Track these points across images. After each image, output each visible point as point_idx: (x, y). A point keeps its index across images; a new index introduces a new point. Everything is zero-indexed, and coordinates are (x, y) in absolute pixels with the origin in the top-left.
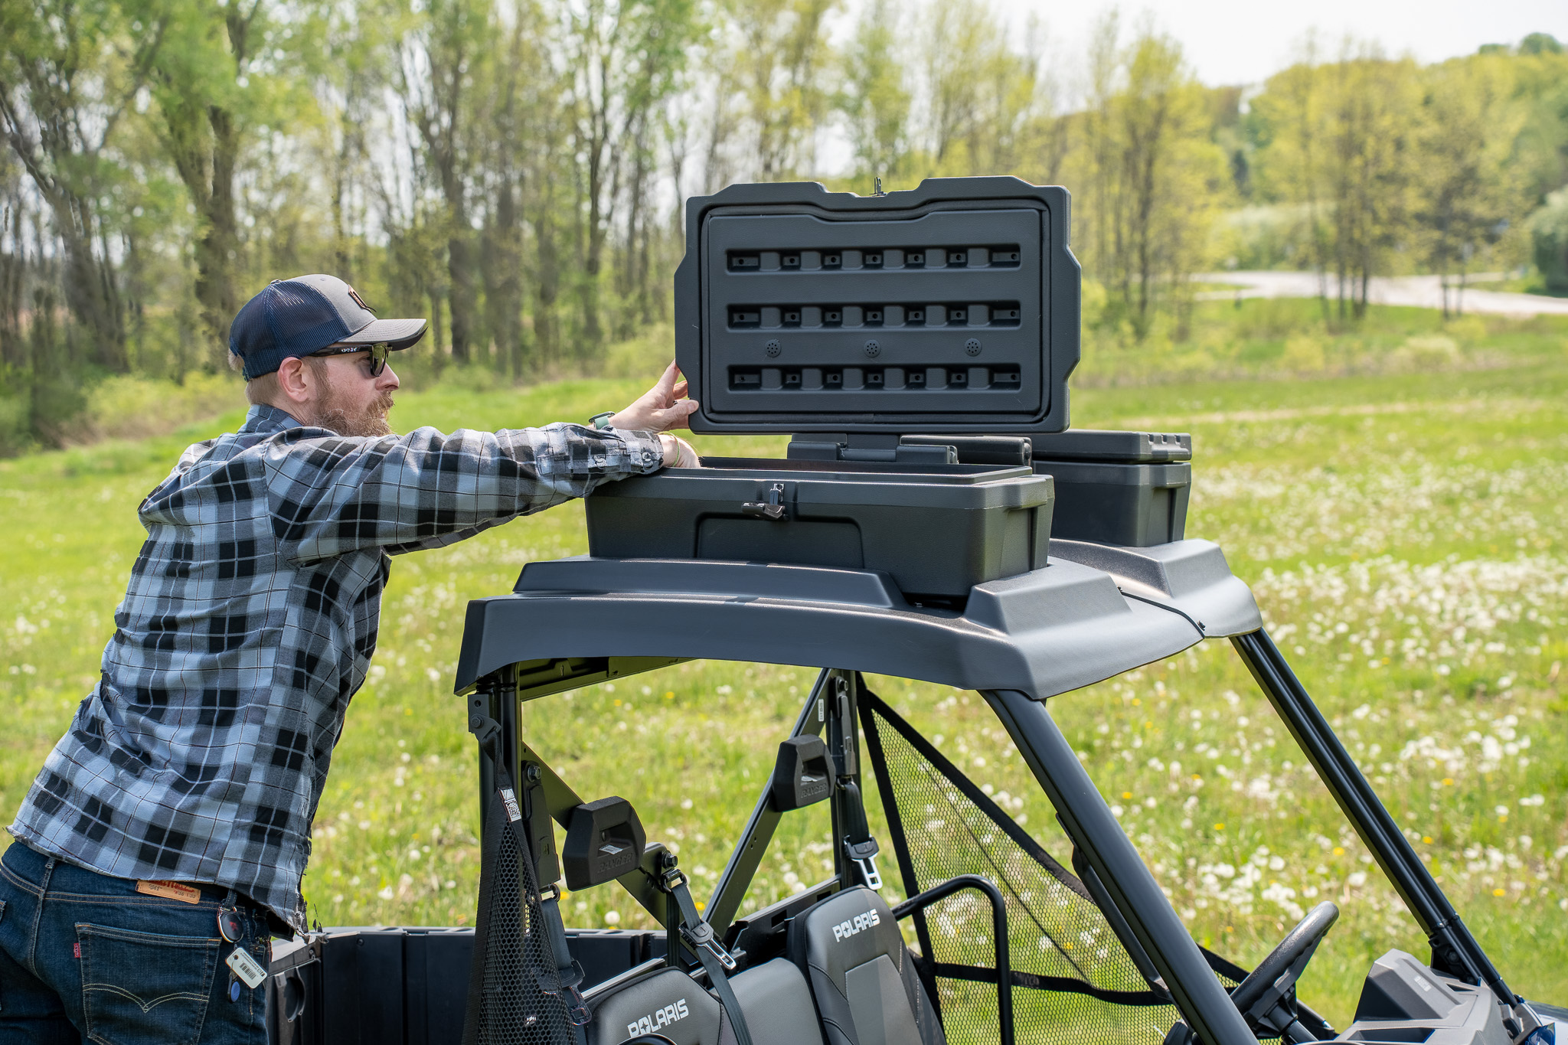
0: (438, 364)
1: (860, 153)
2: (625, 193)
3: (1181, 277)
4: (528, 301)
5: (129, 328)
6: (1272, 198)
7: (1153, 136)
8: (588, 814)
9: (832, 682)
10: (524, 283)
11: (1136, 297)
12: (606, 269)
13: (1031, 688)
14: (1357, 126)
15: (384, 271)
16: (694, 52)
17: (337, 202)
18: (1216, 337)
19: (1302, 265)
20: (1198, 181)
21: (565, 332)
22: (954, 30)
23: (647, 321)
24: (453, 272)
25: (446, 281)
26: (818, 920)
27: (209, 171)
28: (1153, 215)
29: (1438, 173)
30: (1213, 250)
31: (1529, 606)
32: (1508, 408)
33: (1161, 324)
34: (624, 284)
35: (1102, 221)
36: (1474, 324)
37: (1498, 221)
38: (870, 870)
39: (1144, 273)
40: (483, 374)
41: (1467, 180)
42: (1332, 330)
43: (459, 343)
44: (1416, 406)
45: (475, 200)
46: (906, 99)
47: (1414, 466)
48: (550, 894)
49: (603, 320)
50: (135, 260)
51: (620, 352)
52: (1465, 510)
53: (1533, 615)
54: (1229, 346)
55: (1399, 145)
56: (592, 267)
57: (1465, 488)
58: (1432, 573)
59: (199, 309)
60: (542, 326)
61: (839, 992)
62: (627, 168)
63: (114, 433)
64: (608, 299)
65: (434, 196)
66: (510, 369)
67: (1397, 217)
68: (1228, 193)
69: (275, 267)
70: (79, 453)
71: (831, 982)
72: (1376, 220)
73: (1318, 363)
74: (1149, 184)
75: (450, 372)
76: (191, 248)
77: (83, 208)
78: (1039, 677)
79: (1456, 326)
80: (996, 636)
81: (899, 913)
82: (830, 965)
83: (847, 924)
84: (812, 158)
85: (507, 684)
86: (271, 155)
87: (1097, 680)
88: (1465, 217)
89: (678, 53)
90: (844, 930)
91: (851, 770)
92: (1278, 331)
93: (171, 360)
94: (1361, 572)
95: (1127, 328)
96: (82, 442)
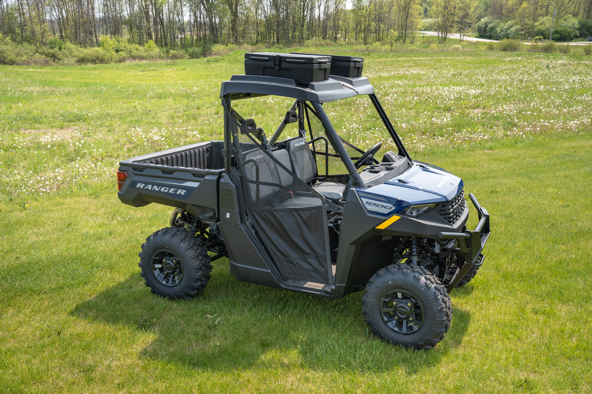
0: (274, 43)
1: (354, 5)
2: (309, 12)
3: (413, 31)
4: (291, 32)
5: (219, 35)
6: (431, 17)
7: (409, 4)
8: (245, 121)
9: (299, 101)
10: (290, 29)
11: (404, 35)
12: (305, 26)
13: (319, 101)
14: (447, 4)
15: (264, 26)
17: (256, 12)
18: (418, 43)
19: (436, 30)
20: (417, 13)
21: (297, 38)
23: (312, 36)
24: (277, 27)
25: (276, 27)
26: (292, 143)
27: (234, 6)
28: (408, 19)
29: (461, 14)
30: (419, 26)
31: (461, 95)
32: (468, 59)
33: (408, 40)
34: (308, 29)
35: (399, 20)
36: (465, 42)
37: (472, 23)
38: (304, 135)
39: (406, 31)
40: (282, 46)
41: (467, 15)
42: (439, 43)
43: (278, 40)
44: (452, 58)
45: (282, 12)
47: (450, 69)
48: (237, 135)
49: (304, 36)
50: (220, 23)
51: (307, 42)
52: (456, 77)
53: (462, 96)
54: (420, 45)
55: (455, 8)
56: (303, 26)
57: (457, 73)
58: (446, 88)
59: (231, 32)
60: (293, 37)
61: (295, 156)
62: (310, 7)
63: (215, 54)
64: (305, 32)
65: (274, 12)
66: (287, 44)
67: (453, 21)
68: (423, 16)
69: (244, 24)
70: (210, 58)
71: (293, 153)
72: (449, 22)
73: (436, 49)
74: (408, 13)
75: (276, 45)
76: (230, 20)
77: (211, 12)
78: (320, 99)
79: (461, 43)
80: (314, 92)
81: (309, 143)
82: (293, 150)
83: (298, 144)
84: (345, 6)
85: (229, 97)
86: (244, 3)
87: (332, 100)
88: (465, 22)
90: (297, 145)
91: (302, 117)
92: (430, 43)
93: (226, 41)
94: (434, 88)
95: (401, 41)
96: (210, 56)
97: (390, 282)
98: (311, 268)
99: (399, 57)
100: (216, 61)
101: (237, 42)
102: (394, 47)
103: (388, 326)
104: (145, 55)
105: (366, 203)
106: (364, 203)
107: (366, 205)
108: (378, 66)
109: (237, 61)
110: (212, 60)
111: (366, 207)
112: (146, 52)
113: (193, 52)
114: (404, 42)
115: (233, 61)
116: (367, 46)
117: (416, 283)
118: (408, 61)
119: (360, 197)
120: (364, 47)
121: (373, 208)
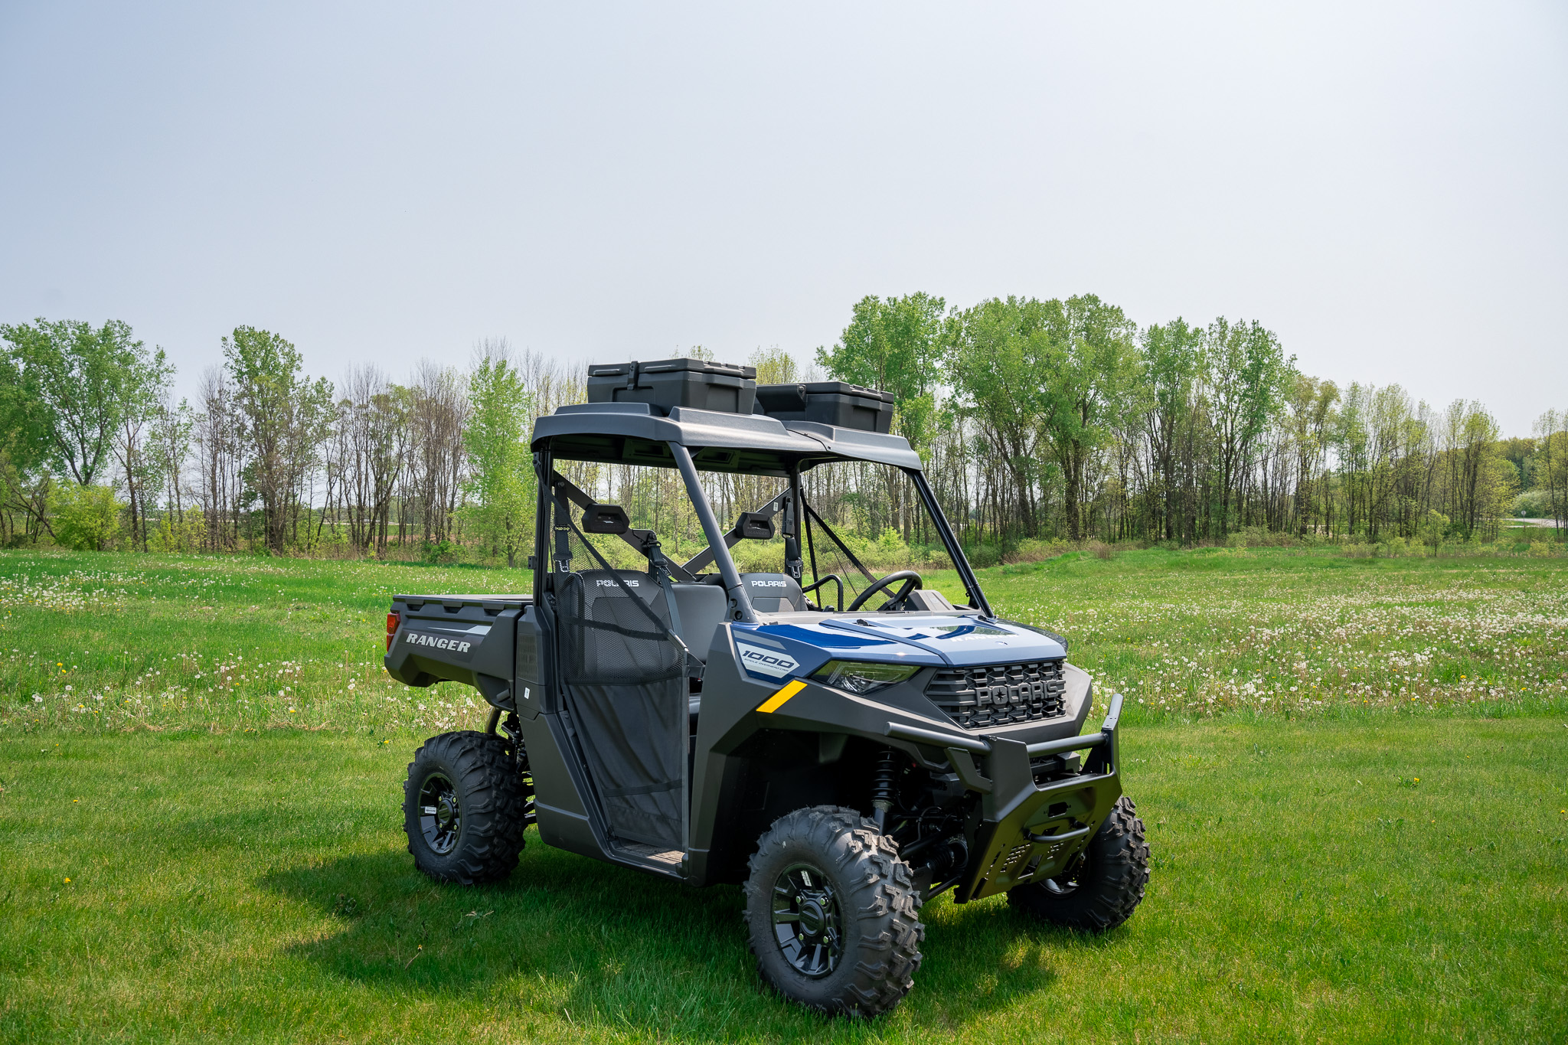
0: (1159, 540)
5: (1038, 521)
6: (1536, 488)
11: (1467, 523)
12: (1231, 504)
13: (681, 440)
16: (1270, 417)
18: (1504, 541)
21: (1212, 527)
22: (1387, 409)
23: (1247, 525)
24: (1166, 504)
25: (1162, 506)
27: (1073, 464)
28: (1477, 488)
30: (1511, 507)
33: (1476, 535)
35: (1454, 490)
38: (796, 570)
39: (1472, 513)
40: (1175, 544)
42: (1557, 539)
43: (1169, 534)
46: (1366, 437)
49: (1229, 524)
50: (1042, 500)
51: (1233, 536)
54: (1509, 545)
56: (1227, 503)
59: (1064, 516)
62: (1241, 462)
63: (1023, 559)
64: (1232, 517)
65: (1161, 474)
70: (1009, 566)
73: (1546, 553)
74: (1475, 475)
77: (1022, 475)
78: (687, 438)
80: (674, 422)
81: (808, 589)
83: (763, 583)
86: (1097, 457)
89: (1263, 416)
90: (759, 584)
92: (1532, 540)
93: (1051, 533)
95: (1460, 535)
97: (784, 844)
98: (656, 812)
99: (1446, 567)
100: (1022, 573)
101: (1075, 536)
102: (1439, 550)
103: (784, 957)
104: (879, 559)
105: (745, 655)
106: (742, 653)
107: (743, 658)
108: (1387, 585)
109: (1067, 572)
110: (1014, 571)
111: (744, 662)
112: (881, 553)
113: (980, 555)
114: (1467, 537)
115: (1058, 573)
116: (1375, 545)
117: (811, 835)
118: (1464, 576)
119: (735, 640)
120: (1364, 547)
121: (757, 665)
